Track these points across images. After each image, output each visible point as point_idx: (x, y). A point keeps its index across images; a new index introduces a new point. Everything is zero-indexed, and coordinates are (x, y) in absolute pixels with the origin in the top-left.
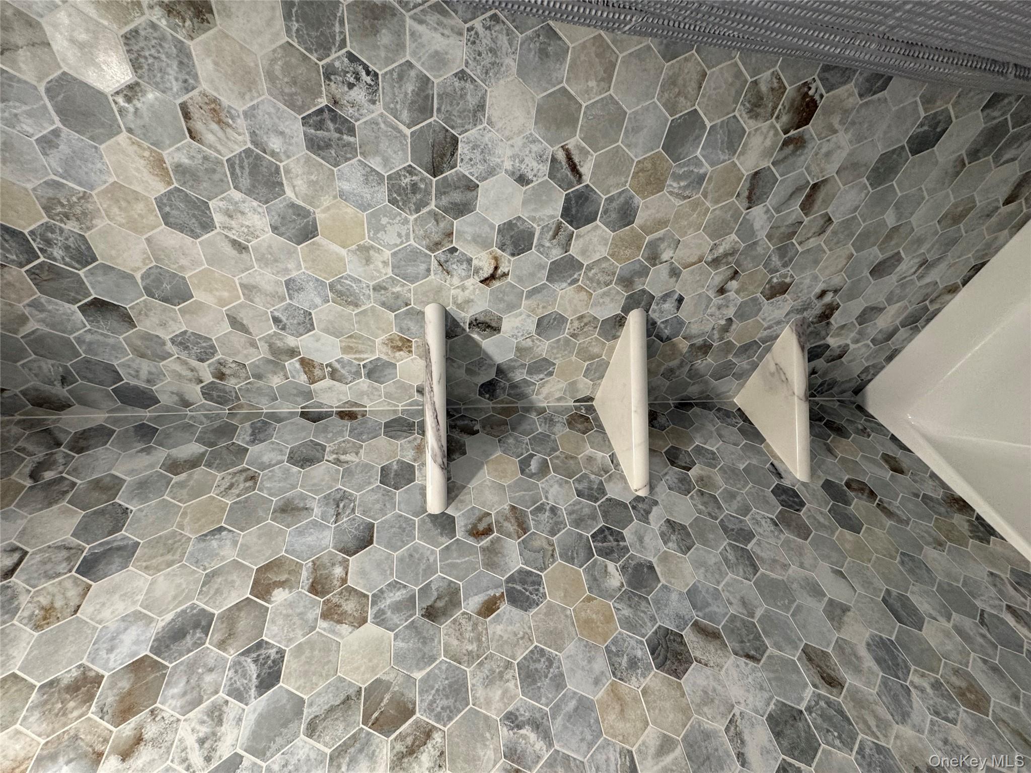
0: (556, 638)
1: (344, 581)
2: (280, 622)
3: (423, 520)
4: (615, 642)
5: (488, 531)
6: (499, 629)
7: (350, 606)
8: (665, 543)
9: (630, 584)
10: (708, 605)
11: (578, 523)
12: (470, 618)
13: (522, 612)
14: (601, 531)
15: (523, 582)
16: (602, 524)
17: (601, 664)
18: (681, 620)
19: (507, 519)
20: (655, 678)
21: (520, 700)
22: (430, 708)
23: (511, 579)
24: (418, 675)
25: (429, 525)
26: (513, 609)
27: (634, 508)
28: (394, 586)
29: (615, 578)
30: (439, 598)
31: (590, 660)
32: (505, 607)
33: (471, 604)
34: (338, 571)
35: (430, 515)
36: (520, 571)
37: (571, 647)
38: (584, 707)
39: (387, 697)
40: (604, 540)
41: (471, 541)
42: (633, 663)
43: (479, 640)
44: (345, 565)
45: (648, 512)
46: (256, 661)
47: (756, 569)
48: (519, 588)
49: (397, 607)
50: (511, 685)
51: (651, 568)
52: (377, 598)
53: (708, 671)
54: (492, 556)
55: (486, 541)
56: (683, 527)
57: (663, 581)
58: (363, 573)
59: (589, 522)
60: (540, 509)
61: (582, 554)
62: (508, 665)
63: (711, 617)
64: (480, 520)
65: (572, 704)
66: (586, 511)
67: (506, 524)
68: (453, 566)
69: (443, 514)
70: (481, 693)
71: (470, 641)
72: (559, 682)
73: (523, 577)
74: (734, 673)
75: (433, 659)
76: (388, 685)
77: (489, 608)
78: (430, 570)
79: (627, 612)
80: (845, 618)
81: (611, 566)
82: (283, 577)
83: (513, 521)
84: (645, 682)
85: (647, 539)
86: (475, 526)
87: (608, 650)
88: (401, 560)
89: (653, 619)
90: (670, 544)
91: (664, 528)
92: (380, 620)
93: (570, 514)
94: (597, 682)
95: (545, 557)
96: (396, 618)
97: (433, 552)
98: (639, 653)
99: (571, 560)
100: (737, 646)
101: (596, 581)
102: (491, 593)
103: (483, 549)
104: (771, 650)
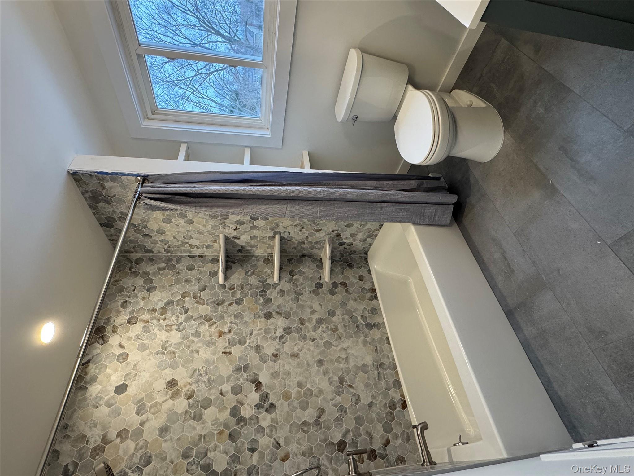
0: (244, 311)
1: (200, 297)
2: (187, 303)
3: (218, 286)
4: (256, 313)
5: (234, 289)
6: (232, 308)
7: (201, 301)
8: (277, 294)
9: (264, 302)
10: (282, 308)
11: (256, 288)
12: (226, 306)
13: (237, 306)
14: (262, 290)
15: (239, 300)
16: (263, 289)
17: (252, 316)
18: (274, 310)
19: (239, 286)
20: (263, 320)
21: (233, 319)
22: (216, 319)
23: (237, 299)
24: (214, 314)
25: (220, 286)
26: (236, 305)
27: (273, 286)
28: (210, 298)
29: (262, 300)
30: (220, 301)
31: (250, 315)
32: (234, 304)
33: (227, 303)
34: (199, 295)
35: (220, 284)
36: (239, 298)
37: (246, 313)
38: (246, 322)
39: (208, 317)
40: (262, 293)
41: (229, 291)
42: (259, 317)
43: (227, 309)
44: (200, 293)
45: (276, 287)
46: (183, 309)
47: (298, 301)
48: (238, 301)
49: (211, 302)
50: (232, 318)
51: (271, 299)
52: (207, 301)
53: (275, 319)
54: (233, 294)
55: (232, 291)
56: (284, 291)
57: (273, 302)
58: (204, 296)
59: (259, 288)
60: (248, 284)
61: (255, 295)
62: (233, 314)
63: (281, 310)
64: (232, 286)
65: (244, 321)
66: (260, 286)
67: (239, 288)
68: (223, 295)
69: (223, 284)
70: (226, 318)
71: (225, 310)
72: (242, 318)
73: (240, 299)
74: (281, 320)
75: (217, 312)
76: (208, 315)
77: (231, 304)
78: (219, 296)
79: (261, 307)
80: (315, 314)
81: (261, 298)
82: (187, 295)
83: (240, 287)
84: (260, 320)
85: (273, 293)
86: (230, 287)
87: (254, 314)
88: (212, 293)
89: (267, 309)
90: (279, 295)
91: (279, 291)
92: (207, 304)
93: (255, 286)
94: (250, 319)
95: (246, 295)
96: (210, 305)
97: (220, 292)
98: (261, 315)
99: (252, 296)
100: (284, 316)
101: (256, 301)
102: (232, 301)
103: (232, 293)
104: (292, 317)
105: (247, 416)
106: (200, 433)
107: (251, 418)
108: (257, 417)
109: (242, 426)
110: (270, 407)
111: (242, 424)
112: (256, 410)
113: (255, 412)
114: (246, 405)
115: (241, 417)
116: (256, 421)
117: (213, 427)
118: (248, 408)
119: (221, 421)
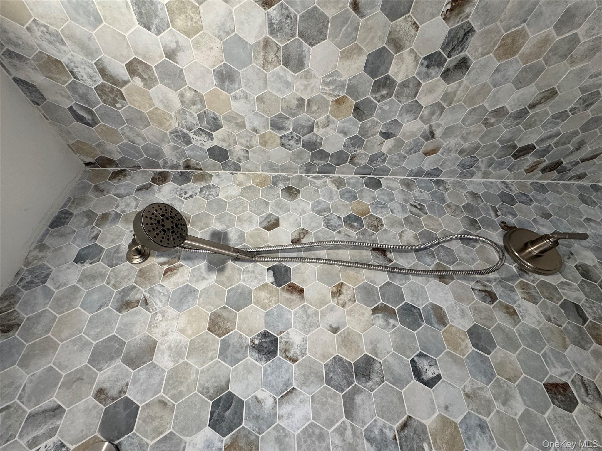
105: (399, 80)
106: (299, 95)
107: (404, 85)
108: (419, 84)
109: (383, 97)
110: (455, 67)
111: (384, 92)
112: (424, 69)
113: (419, 74)
114: (405, 52)
115: (388, 78)
116: (414, 92)
117: (326, 88)
118: (409, 59)
119: (342, 79)
